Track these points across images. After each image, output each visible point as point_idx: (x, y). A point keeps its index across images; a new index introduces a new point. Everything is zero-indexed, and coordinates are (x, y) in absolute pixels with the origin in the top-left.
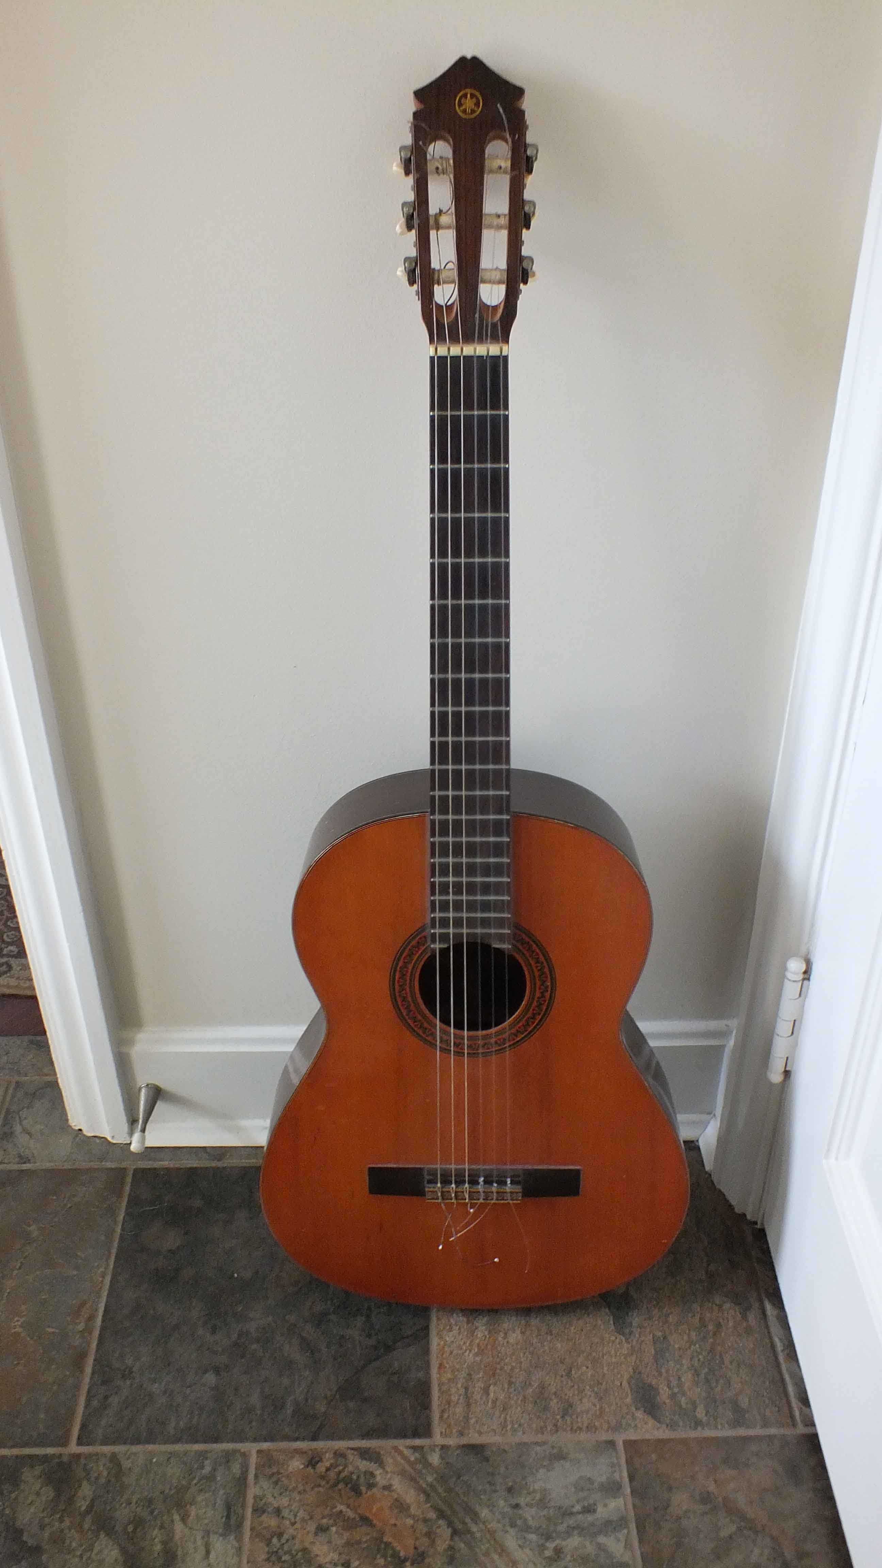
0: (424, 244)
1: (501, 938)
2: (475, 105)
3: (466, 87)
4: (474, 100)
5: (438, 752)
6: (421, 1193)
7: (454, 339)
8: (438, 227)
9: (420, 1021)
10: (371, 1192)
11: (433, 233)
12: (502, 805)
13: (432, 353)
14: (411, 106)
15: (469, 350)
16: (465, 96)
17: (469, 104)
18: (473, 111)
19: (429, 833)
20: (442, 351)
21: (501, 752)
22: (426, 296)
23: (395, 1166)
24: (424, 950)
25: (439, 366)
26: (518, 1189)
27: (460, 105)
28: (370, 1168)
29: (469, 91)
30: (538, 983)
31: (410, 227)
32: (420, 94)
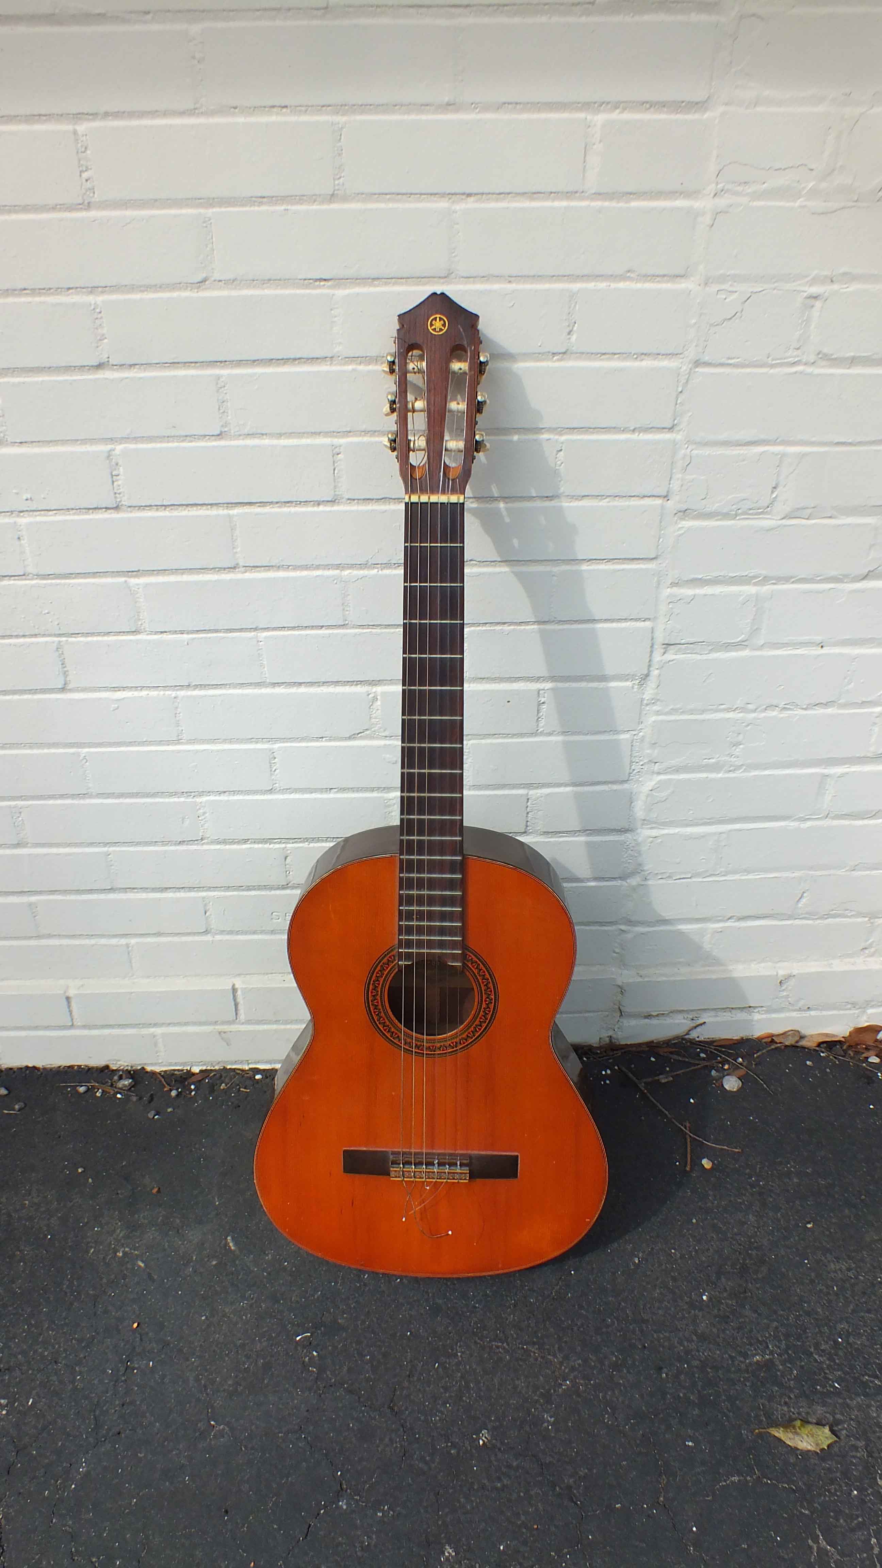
0: (403, 421)
1: (454, 957)
2: (443, 325)
3: (436, 313)
4: (442, 322)
5: (407, 805)
6: (387, 1174)
7: (423, 491)
8: (414, 411)
9: (388, 1026)
10: (346, 1171)
11: (410, 414)
12: (457, 849)
13: (407, 500)
14: (395, 325)
15: (434, 499)
16: (435, 319)
17: (438, 324)
18: (441, 330)
19: (398, 870)
20: (414, 499)
21: (456, 806)
22: (404, 459)
23: (365, 1149)
24: (393, 967)
25: (411, 508)
26: (466, 1170)
27: (431, 325)
28: (344, 1151)
29: (438, 316)
30: (484, 997)
31: (393, 410)
32: (401, 317)
